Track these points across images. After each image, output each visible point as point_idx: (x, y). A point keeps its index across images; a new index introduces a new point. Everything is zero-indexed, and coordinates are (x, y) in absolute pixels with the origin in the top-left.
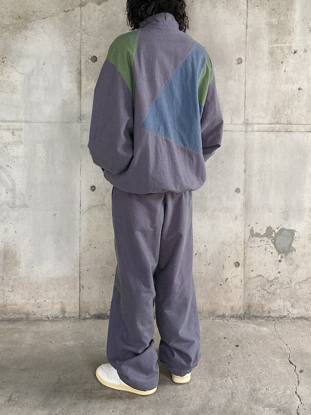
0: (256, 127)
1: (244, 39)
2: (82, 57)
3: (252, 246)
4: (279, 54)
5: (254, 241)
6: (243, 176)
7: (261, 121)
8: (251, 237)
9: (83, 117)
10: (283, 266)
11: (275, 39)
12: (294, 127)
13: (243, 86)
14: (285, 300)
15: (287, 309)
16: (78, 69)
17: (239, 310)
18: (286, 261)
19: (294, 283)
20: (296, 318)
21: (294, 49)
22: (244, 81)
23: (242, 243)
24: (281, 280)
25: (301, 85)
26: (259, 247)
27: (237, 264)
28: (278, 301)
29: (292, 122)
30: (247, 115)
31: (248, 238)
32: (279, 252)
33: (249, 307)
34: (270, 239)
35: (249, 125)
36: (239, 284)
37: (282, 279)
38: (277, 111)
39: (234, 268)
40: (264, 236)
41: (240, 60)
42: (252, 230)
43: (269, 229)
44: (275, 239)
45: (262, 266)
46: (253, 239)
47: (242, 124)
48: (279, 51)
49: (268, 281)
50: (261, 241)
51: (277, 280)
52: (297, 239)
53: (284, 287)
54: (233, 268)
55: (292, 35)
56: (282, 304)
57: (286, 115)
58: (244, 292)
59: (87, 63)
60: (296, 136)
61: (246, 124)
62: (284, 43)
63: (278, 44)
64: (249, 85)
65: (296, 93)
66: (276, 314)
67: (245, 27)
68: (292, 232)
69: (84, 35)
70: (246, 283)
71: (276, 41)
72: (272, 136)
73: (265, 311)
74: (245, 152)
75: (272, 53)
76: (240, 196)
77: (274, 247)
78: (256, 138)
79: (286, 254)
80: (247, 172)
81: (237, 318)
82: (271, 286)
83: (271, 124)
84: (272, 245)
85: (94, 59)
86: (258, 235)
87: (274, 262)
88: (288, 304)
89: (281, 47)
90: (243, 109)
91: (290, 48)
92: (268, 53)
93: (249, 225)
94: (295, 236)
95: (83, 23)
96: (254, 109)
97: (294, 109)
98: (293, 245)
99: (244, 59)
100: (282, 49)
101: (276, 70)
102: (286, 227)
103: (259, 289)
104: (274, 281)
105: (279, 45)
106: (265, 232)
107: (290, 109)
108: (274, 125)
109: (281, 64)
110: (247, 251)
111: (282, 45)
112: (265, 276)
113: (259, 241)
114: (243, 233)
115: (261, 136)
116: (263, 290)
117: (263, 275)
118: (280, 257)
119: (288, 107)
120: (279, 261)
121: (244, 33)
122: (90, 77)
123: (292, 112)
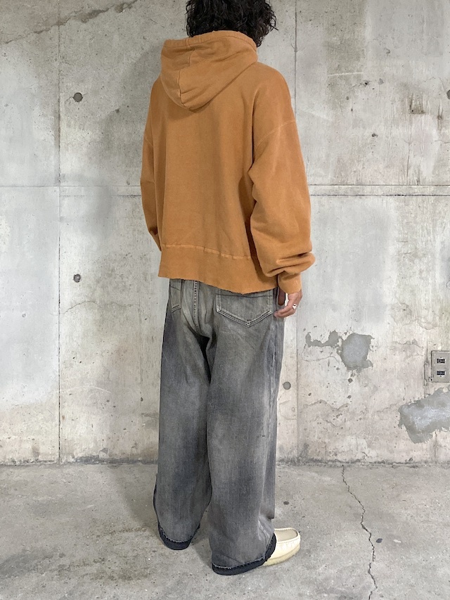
0: (312, 190)
1: (293, 66)
2: (61, 94)
3: (309, 358)
4: (343, 87)
5: (311, 352)
7: (318, 180)
8: (307, 347)
9: (63, 178)
10: (355, 387)
11: (337, 66)
12: (368, 190)
14: (357, 437)
15: (362, 449)
16: (55, 112)
17: (291, 451)
18: (359, 381)
19: (371, 412)
20: (375, 463)
21: (365, 78)
23: (295, 355)
24: (351, 408)
25: (375, 130)
26: (319, 360)
27: (287, 385)
28: (348, 438)
29: (363, 181)
31: (303, 347)
32: (349, 368)
33: (306, 446)
34: (336, 349)
36: (291, 413)
37: (353, 407)
38: (341, 167)
40: (327, 344)
42: (308, 337)
43: (334, 334)
44: (342, 349)
45: (324, 388)
46: (309, 349)
48: (344, 82)
49: (333, 410)
50: (322, 352)
51: (346, 408)
52: (375, 348)
53: (356, 419)
55: (361, 59)
56: (354, 442)
57: (355, 172)
58: (298, 426)
59: (68, 103)
60: (370, 202)
62: (350, 71)
63: (342, 73)
65: (369, 141)
66: (345, 457)
67: (293, 50)
68: (367, 339)
69: (64, 65)
70: (300, 413)
71: (339, 68)
72: (335, 202)
73: (330, 452)
75: (332, 85)
77: (341, 360)
79: (359, 371)
81: (287, 462)
82: (337, 416)
83: (333, 185)
84: (339, 358)
85: (78, 97)
86: (317, 343)
87: (341, 382)
88: (364, 443)
89: (345, 76)
91: (358, 77)
92: (327, 85)
93: (305, 330)
94: (372, 344)
95: (62, 48)
96: (309, 164)
97: (367, 164)
98: (370, 357)
100: (347, 79)
101: (339, 109)
102: (358, 331)
103: (321, 420)
104: (341, 410)
105: (343, 74)
106: (327, 339)
107: (361, 164)
108: (337, 186)
109: (346, 100)
110: (301, 366)
111: (347, 74)
112: (328, 403)
113: (319, 353)
114: (295, 340)
115: (319, 202)
116: (326, 423)
117: (326, 400)
118: (350, 375)
119: (358, 161)
120: (349, 380)
121: (293, 58)
122: (72, 122)
123: (364, 168)
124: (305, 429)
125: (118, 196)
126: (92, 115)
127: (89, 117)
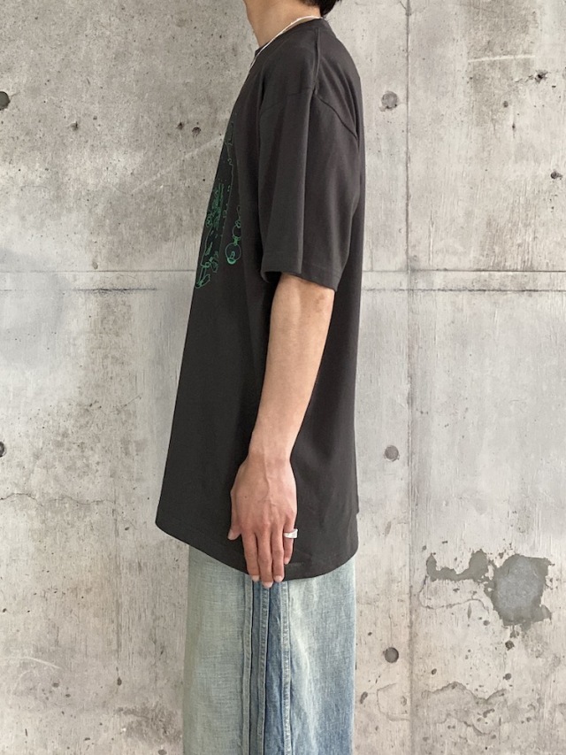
0: (439, 280)
1: (402, 43)
3: (432, 603)
4: (497, 83)
5: (436, 591)
6: (405, 414)
7: (451, 262)
8: (428, 581)
10: (518, 657)
11: (484, 42)
12: (543, 279)
13: (401, 168)
18: (526, 646)
19: (548, 705)
21: (538, 67)
22: (403, 155)
23: (405, 597)
24: (511, 697)
25: (557, 165)
26: (451, 606)
27: (392, 655)
29: (535, 264)
30: (415, 246)
31: (422, 580)
32: (507, 621)
34: (482, 585)
35: (419, 274)
36: (398, 708)
37: (516, 697)
38: (494, 234)
39: (385, 664)
40: (465, 575)
41: (392, 99)
42: (431, 562)
43: (479, 558)
44: (494, 584)
45: (460, 659)
46: (434, 584)
47: (400, 271)
48: (497, 74)
49: (478, 701)
50: (456, 590)
51: (501, 699)
52: (555, 583)
53: (520, 719)
54: (380, 664)
55: (531, 30)
57: (519, 245)
58: (412, 732)
60: (545, 302)
61: (412, 269)
62: (509, 53)
63: (494, 55)
64: (417, 166)
65: (545, 188)
67: (404, 11)
68: (541, 566)
70: (416, 707)
71: (489, 47)
72: (482, 301)
74: (411, 348)
75: (476, 80)
76: (399, 467)
77: (491, 606)
78: (440, 309)
79: (526, 627)
80: (417, 402)
82: (485, 715)
83: (480, 270)
84: (487, 602)
85: (2, 100)
86: (447, 574)
87: (492, 648)
89: (501, 63)
90: (404, 231)
91: (526, 64)
92: (468, 79)
93: (425, 548)
94: (550, 575)
96: (433, 230)
97: (541, 230)
98: (546, 601)
99: (401, 94)
100: (504, 67)
101: (490, 125)
102: (525, 551)
103: (454, 721)
104: (492, 701)
105: (497, 58)
106: (466, 566)
107: (530, 231)
108: (487, 273)
109: (503, 109)
110: (417, 617)
111: (504, 58)
112: (468, 687)
113: (452, 593)
114: (407, 568)
115: (454, 303)
116: (464, 726)
117: (464, 684)
118: (509, 635)
119: (526, 226)
120: (506, 644)
121: (402, 28)
123: (535, 238)
124: (425, 739)
125: (75, 290)
126: (27, 134)
127: (22, 138)
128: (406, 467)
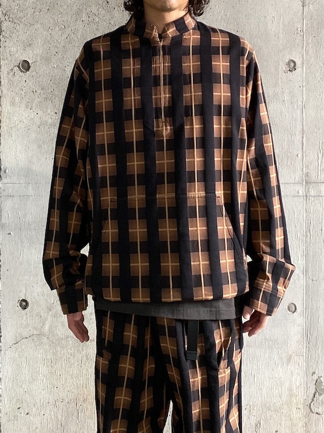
1: (300, 25)
3: (320, 411)
5: (322, 402)
6: (302, 281)
8: (317, 395)
9: (5, 172)
13: (299, 112)
22: (300, 103)
23: (301, 406)
30: (308, 166)
31: (312, 395)
35: (311, 185)
41: (292, 64)
42: (318, 382)
46: (321, 398)
47: (298, 183)
59: (11, 74)
61: (306, 182)
64: (310, 111)
67: (301, 4)
69: (7, 24)
80: (310, 273)
85: (25, 66)
90: (300, 156)
93: (314, 373)
96: (320, 155)
99: (298, 63)
110: (309, 420)
121: (299, 15)
122: (17, 99)
126: (42, 89)
127: (39, 92)
128: (302, 318)
